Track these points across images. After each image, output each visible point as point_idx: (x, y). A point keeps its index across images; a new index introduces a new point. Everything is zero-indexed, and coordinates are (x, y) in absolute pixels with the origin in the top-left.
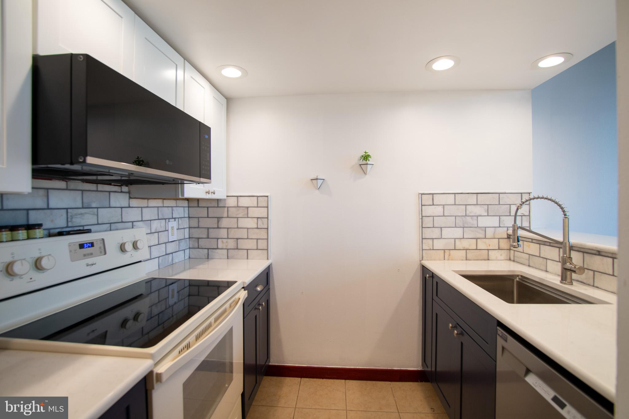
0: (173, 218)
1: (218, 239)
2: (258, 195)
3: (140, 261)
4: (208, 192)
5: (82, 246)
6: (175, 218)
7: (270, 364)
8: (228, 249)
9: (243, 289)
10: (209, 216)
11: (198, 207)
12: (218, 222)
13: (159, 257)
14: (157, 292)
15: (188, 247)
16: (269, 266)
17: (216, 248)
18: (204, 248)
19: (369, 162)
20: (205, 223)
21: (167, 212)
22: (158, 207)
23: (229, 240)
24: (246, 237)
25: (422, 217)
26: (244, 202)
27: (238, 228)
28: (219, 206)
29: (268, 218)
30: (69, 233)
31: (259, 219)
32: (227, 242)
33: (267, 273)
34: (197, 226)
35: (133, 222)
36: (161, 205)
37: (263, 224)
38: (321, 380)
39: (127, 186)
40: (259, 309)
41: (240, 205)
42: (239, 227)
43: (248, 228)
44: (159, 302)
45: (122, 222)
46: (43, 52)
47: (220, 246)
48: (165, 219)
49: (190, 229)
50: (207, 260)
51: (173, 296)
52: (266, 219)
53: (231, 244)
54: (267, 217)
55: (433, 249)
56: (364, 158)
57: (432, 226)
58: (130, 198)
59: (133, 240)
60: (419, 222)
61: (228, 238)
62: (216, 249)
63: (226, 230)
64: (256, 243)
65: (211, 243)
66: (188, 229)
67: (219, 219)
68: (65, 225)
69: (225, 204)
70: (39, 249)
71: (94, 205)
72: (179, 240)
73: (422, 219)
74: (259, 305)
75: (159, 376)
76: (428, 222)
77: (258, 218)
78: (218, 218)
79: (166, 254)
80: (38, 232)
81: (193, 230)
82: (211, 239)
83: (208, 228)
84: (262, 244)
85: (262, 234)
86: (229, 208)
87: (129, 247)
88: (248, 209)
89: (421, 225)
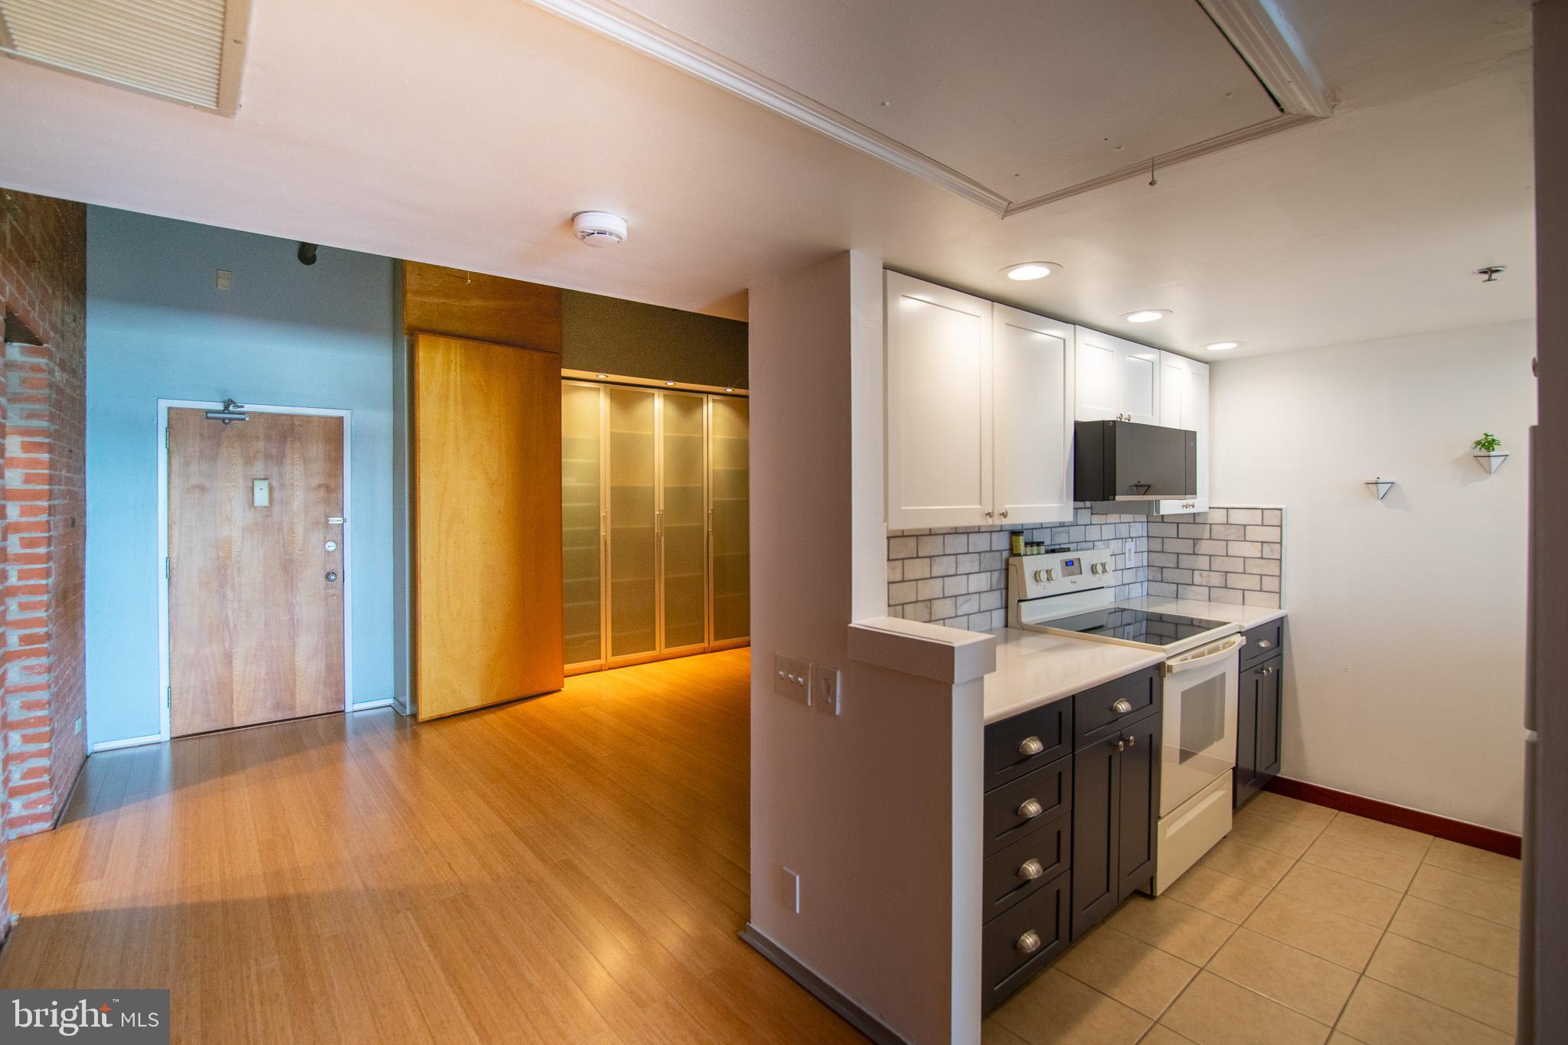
0: (1130, 538)
1: (1193, 570)
2: (1264, 507)
3: (1103, 587)
4: (1186, 507)
5: (1067, 564)
6: (1132, 538)
7: (1279, 775)
8: (1210, 587)
9: (1240, 635)
10: (1180, 537)
11: (1163, 522)
12: (1195, 545)
13: (1119, 586)
15: (1146, 579)
16: (1282, 618)
17: (1191, 583)
18: (1171, 581)
20: (1172, 546)
21: (1123, 530)
22: (1116, 523)
23: (1212, 574)
24: (1242, 571)
26: (1237, 517)
27: (1227, 556)
28: (1196, 522)
29: (1281, 543)
30: (1057, 551)
31: (1264, 544)
32: (1208, 576)
33: (1279, 628)
34: (1160, 550)
35: (1094, 541)
36: (1117, 521)
37: (1272, 551)
40: (1263, 673)
41: (1231, 521)
42: (1229, 554)
43: (1245, 558)
45: (1086, 541)
47: (1196, 581)
48: (1122, 539)
49: (1150, 553)
50: (1174, 599)
52: (1279, 545)
53: (1216, 579)
54: (1279, 541)
58: (1092, 514)
59: (1101, 561)
61: (1210, 570)
62: (1190, 585)
63: (1208, 557)
64: (1259, 581)
65: (1183, 576)
66: (1146, 553)
67: (1196, 541)
68: (1054, 544)
69: (1207, 519)
70: (1047, 563)
71: (1067, 524)
72: (1137, 567)
74: (1263, 668)
75: (1171, 666)
77: (1262, 542)
78: (1194, 539)
79: (1123, 585)
80: (1042, 549)
81: (1154, 555)
82: (1183, 570)
83: (1178, 554)
84: (1270, 584)
85: (1272, 568)
86: (1212, 526)
87: (1099, 569)
88: (1245, 528)
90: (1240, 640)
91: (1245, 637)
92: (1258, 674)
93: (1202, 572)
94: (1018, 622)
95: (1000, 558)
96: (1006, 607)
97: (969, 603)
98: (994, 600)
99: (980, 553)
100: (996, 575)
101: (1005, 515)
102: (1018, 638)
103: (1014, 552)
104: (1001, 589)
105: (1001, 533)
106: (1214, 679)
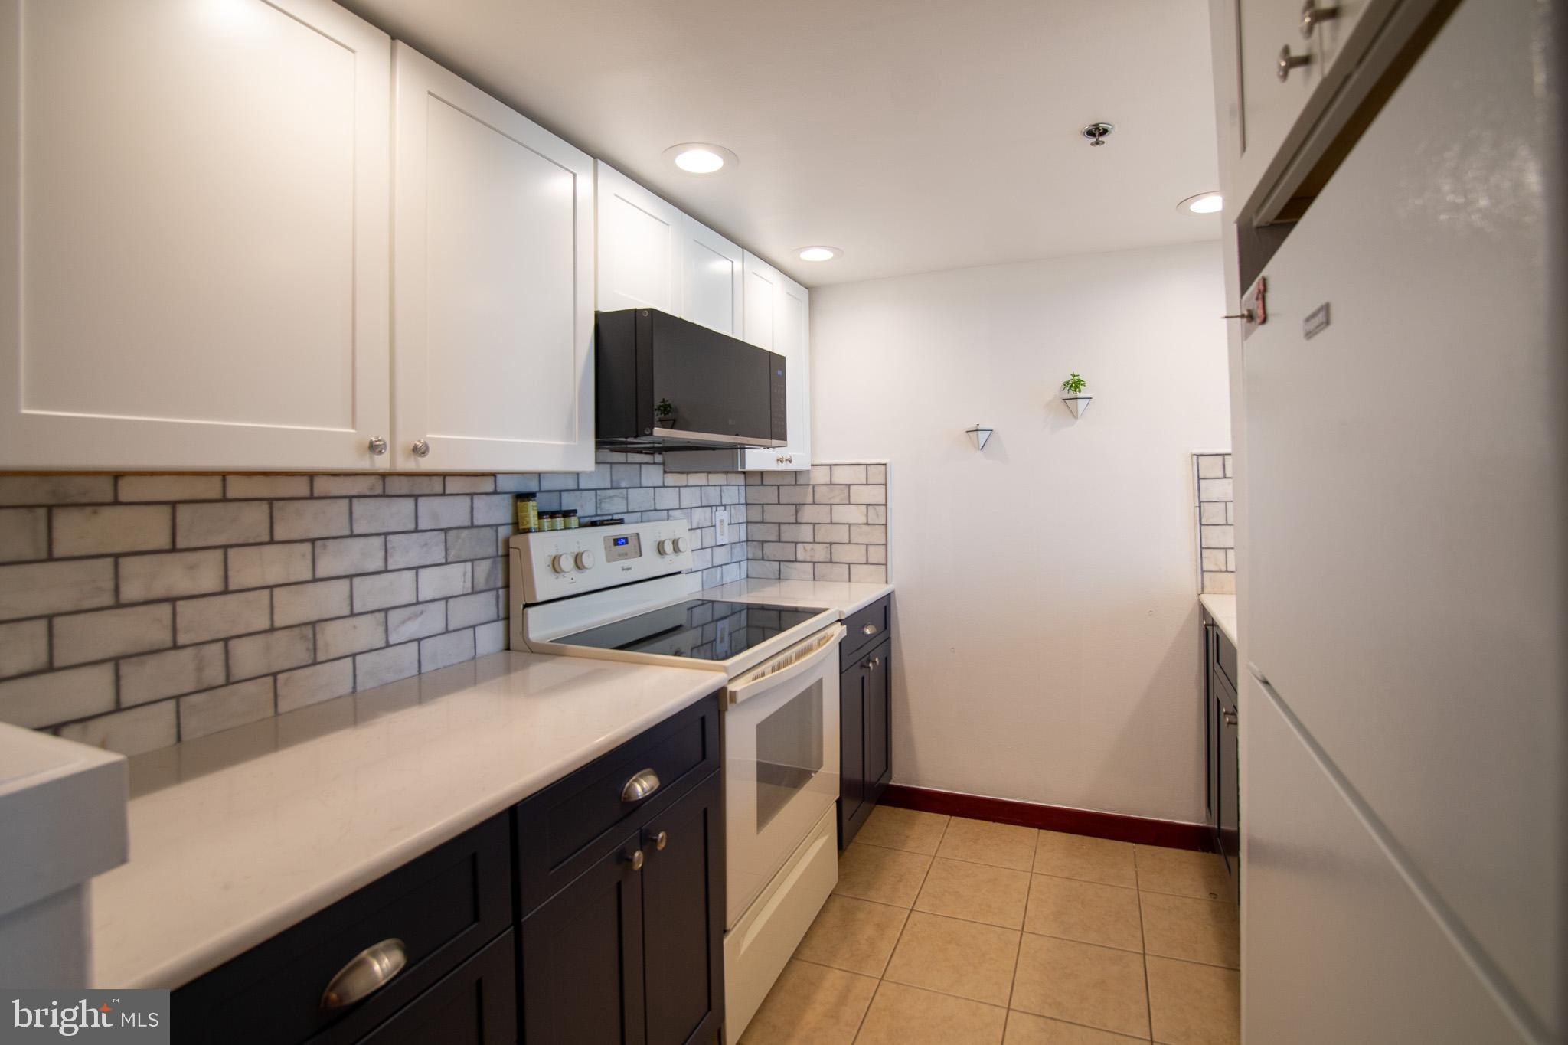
0: (722, 505)
1: (796, 543)
2: (869, 463)
3: (679, 573)
4: (780, 460)
5: (616, 542)
6: (725, 505)
7: (891, 783)
8: (814, 563)
9: (839, 623)
10: (781, 502)
11: (762, 485)
12: (797, 512)
13: (703, 570)
14: (700, 629)
15: (745, 558)
16: (889, 594)
17: (794, 559)
18: (772, 559)
19: (1079, 395)
20: (775, 514)
21: (713, 495)
22: (701, 486)
23: (816, 546)
24: (847, 541)
25: (1200, 502)
26: (842, 476)
27: (831, 523)
28: (798, 483)
29: (885, 505)
30: (602, 523)
31: (870, 507)
32: (812, 549)
33: (886, 607)
34: (760, 519)
35: (668, 510)
36: (704, 482)
37: (877, 515)
38: (991, 823)
39: (660, 454)
40: (869, 667)
41: (836, 480)
42: (833, 521)
43: (850, 525)
45: (655, 510)
46: (605, 308)
47: (800, 557)
48: (711, 506)
49: (749, 524)
50: (778, 581)
51: (722, 641)
52: (884, 507)
53: (820, 553)
54: (884, 502)
55: (1227, 571)
56: (1071, 386)
57: (1224, 522)
58: (665, 472)
59: (673, 538)
60: (1195, 514)
61: (814, 542)
62: (793, 561)
63: (812, 526)
64: (864, 552)
65: (787, 552)
66: (745, 525)
67: (798, 506)
68: (594, 513)
69: (809, 479)
70: (578, 543)
71: (623, 485)
72: (732, 544)
73: (1200, 507)
74: (869, 661)
75: (733, 694)
76: (1214, 514)
77: (868, 505)
78: (796, 505)
79: (713, 567)
80: (574, 521)
81: (753, 527)
82: (785, 544)
83: (779, 524)
84: (876, 554)
85: (877, 536)
86: (816, 488)
87: (668, 547)
88: (849, 488)
89: (1198, 519)
90: (839, 631)
91: (845, 626)
92: (864, 669)
93: (805, 545)
94: (524, 640)
95: (494, 538)
96: (507, 618)
97: (420, 619)
98: (485, 606)
99: (446, 530)
100: (484, 567)
101: (419, 451)
102: (525, 665)
103: (521, 527)
104: (497, 589)
105: (495, 498)
106: (810, 689)
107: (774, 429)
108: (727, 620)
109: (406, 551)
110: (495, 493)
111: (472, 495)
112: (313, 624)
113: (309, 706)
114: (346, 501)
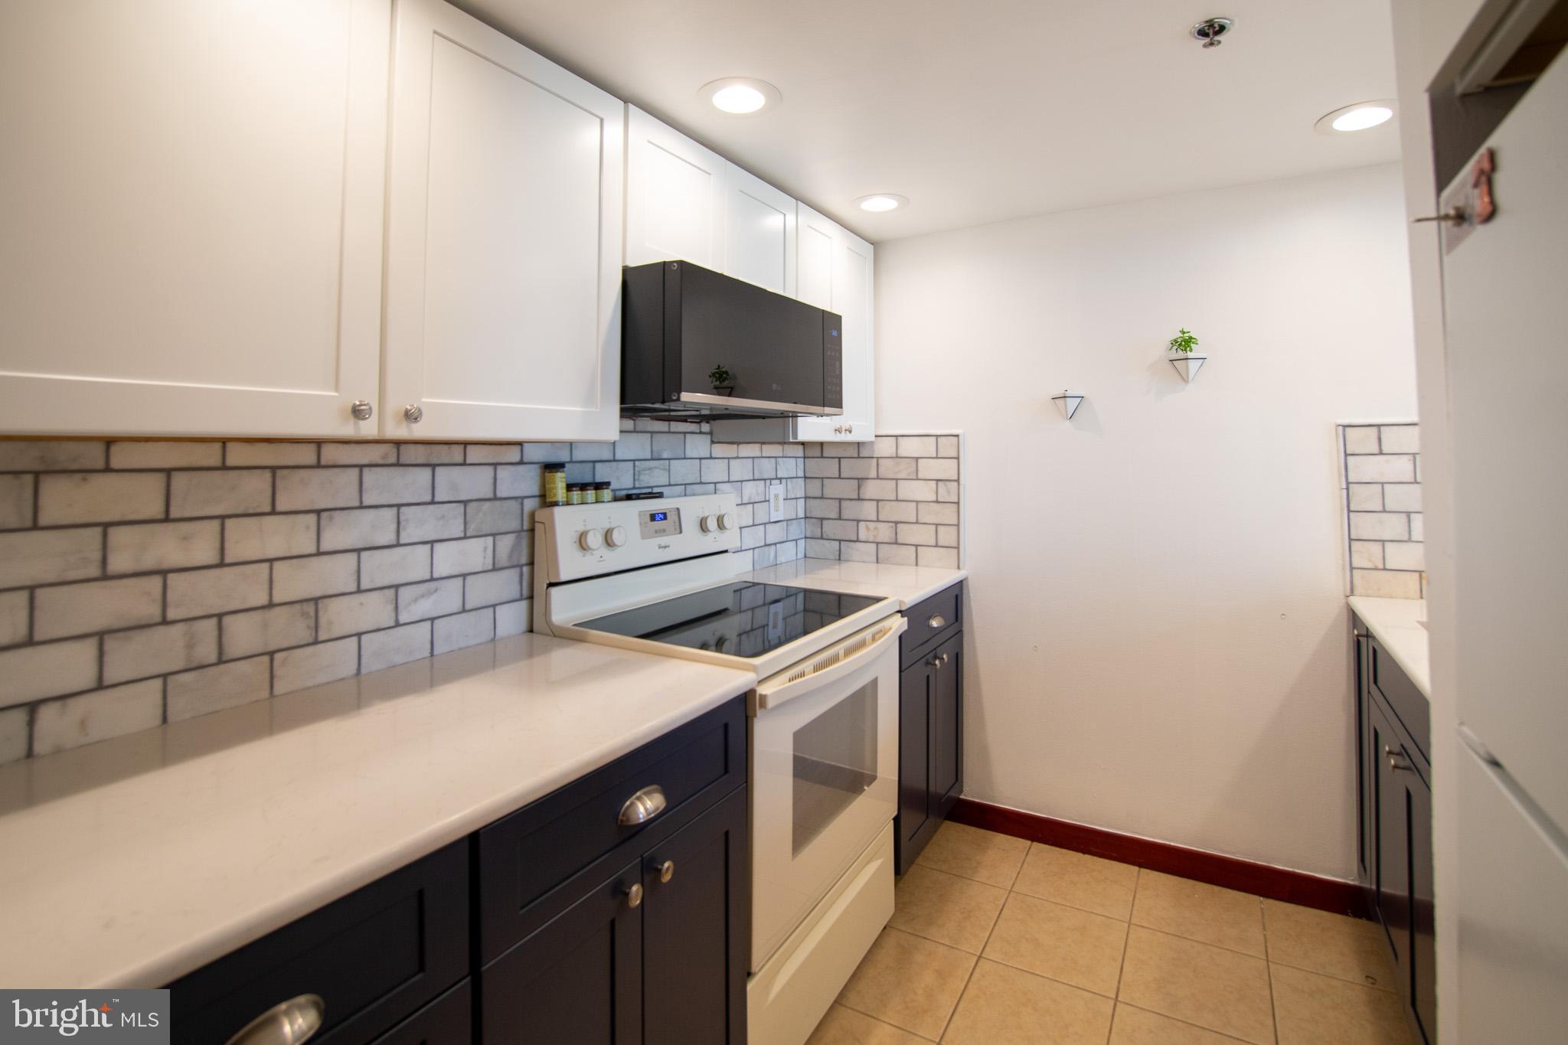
0: (777, 478)
1: (858, 521)
2: (939, 434)
3: (726, 551)
4: (838, 430)
5: (653, 517)
6: (780, 479)
7: (963, 796)
8: (878, 543)
9: (899, 615)
10: (842, 476)
11: (822, 457)
12: (859, 487)
13: (754, 549)
14: (750, 613)
15: (803, 536)
16: (961, 582)
17: (855, 539)
18: (833, 538)
19: (1192, 355)
20: (834, 489)
21: (767, 468)
22: (753, 458)
23: (881, 525)
24: (915, 521)
25: (1348, 483)
26: (909, 448)
27: (897, 500)
28: (861, 455)
29: (958, 481)
30: (638, 497)
31: (940, 483)
32: (875, 528)
33: (957, 596)
34: (820, 495)
35: (715, 483)
36: (757, 454)
37: (949, 492)
38: (1080, 855)
39: (708, 423)
40: (935, 665)
41: (902, 453)
42: (899, 498)
43: (917, 502)
44: (752, 630)
45: (701, 483)
46: (634, 262)
47: (862, 537)
48: (765, 480)
49: (808, 500)
50: (837, 561)
51: (775, 627)
52: (956, 484)
53: (884, 532)
54: (956, 478)
55: (1385, 569)
56: (1180, 345)
57: (1381, 509)
58: (713, 442)
59: (718, 514)
60: (1341, 497)
61: (878, 521)
62: (854, 541)
63: (875, 503)
64: (934, 533)
65: (845, 530)
66: (803, 500)
67: (861, 481)
68: (632, 486)
69: (873, 451)
70: (609, 518)
71: (665, 456)
72: (787, 520)
73: (1347, 489)
74: (936, 657)
75: (763, 698)
76: (1365, 498)
77: (938, 480)
78: (858, 479)
79: (766, 545)
80: (607, 494)
81: (811, 502)
82: (846, 522)
83: (840, 500)
84: (947, 536)
85: (947, 515)
86: (881, 461)
87: (712, 524)
88: (917, 462)
89: (1345, 504)
90: (899, 624)
91: (906, 619)
92: (930, 666)
93: (868, 523)
94: (547, 622)
95: (519, 511)
96: (531, 597)
97: (434, 597)
98: (507, 583)
99: (465, 503)
100: (506, 543)
101: (411, 416)
102: (547, 650)
103: (548, 500)
104: (521, 566)
105: (521, 468)
106: (863, 690)
107: (828, 395)
108: (780, 604)
109: (421, 524)
110: (521, 463)
111: (495, 465)
112: (316, 600)
113: (308, 688)
114: (356, 471)
